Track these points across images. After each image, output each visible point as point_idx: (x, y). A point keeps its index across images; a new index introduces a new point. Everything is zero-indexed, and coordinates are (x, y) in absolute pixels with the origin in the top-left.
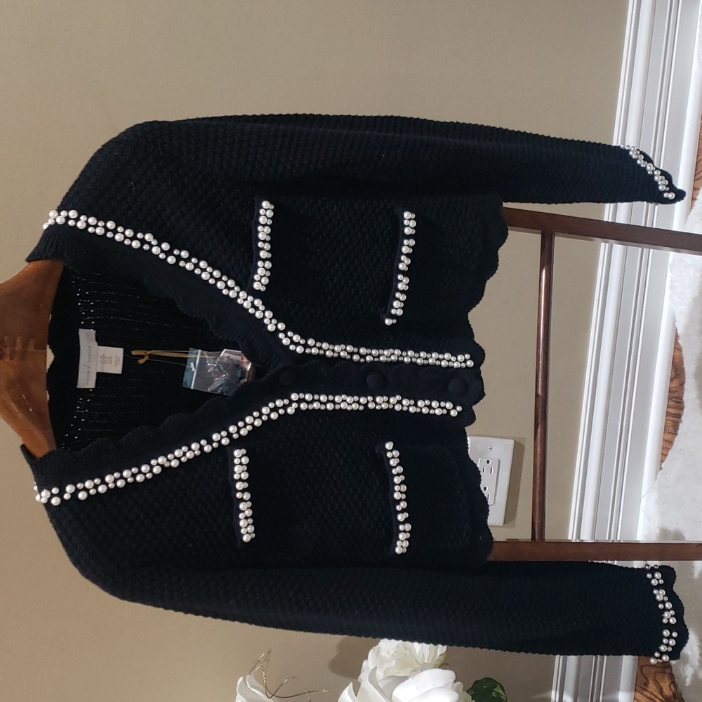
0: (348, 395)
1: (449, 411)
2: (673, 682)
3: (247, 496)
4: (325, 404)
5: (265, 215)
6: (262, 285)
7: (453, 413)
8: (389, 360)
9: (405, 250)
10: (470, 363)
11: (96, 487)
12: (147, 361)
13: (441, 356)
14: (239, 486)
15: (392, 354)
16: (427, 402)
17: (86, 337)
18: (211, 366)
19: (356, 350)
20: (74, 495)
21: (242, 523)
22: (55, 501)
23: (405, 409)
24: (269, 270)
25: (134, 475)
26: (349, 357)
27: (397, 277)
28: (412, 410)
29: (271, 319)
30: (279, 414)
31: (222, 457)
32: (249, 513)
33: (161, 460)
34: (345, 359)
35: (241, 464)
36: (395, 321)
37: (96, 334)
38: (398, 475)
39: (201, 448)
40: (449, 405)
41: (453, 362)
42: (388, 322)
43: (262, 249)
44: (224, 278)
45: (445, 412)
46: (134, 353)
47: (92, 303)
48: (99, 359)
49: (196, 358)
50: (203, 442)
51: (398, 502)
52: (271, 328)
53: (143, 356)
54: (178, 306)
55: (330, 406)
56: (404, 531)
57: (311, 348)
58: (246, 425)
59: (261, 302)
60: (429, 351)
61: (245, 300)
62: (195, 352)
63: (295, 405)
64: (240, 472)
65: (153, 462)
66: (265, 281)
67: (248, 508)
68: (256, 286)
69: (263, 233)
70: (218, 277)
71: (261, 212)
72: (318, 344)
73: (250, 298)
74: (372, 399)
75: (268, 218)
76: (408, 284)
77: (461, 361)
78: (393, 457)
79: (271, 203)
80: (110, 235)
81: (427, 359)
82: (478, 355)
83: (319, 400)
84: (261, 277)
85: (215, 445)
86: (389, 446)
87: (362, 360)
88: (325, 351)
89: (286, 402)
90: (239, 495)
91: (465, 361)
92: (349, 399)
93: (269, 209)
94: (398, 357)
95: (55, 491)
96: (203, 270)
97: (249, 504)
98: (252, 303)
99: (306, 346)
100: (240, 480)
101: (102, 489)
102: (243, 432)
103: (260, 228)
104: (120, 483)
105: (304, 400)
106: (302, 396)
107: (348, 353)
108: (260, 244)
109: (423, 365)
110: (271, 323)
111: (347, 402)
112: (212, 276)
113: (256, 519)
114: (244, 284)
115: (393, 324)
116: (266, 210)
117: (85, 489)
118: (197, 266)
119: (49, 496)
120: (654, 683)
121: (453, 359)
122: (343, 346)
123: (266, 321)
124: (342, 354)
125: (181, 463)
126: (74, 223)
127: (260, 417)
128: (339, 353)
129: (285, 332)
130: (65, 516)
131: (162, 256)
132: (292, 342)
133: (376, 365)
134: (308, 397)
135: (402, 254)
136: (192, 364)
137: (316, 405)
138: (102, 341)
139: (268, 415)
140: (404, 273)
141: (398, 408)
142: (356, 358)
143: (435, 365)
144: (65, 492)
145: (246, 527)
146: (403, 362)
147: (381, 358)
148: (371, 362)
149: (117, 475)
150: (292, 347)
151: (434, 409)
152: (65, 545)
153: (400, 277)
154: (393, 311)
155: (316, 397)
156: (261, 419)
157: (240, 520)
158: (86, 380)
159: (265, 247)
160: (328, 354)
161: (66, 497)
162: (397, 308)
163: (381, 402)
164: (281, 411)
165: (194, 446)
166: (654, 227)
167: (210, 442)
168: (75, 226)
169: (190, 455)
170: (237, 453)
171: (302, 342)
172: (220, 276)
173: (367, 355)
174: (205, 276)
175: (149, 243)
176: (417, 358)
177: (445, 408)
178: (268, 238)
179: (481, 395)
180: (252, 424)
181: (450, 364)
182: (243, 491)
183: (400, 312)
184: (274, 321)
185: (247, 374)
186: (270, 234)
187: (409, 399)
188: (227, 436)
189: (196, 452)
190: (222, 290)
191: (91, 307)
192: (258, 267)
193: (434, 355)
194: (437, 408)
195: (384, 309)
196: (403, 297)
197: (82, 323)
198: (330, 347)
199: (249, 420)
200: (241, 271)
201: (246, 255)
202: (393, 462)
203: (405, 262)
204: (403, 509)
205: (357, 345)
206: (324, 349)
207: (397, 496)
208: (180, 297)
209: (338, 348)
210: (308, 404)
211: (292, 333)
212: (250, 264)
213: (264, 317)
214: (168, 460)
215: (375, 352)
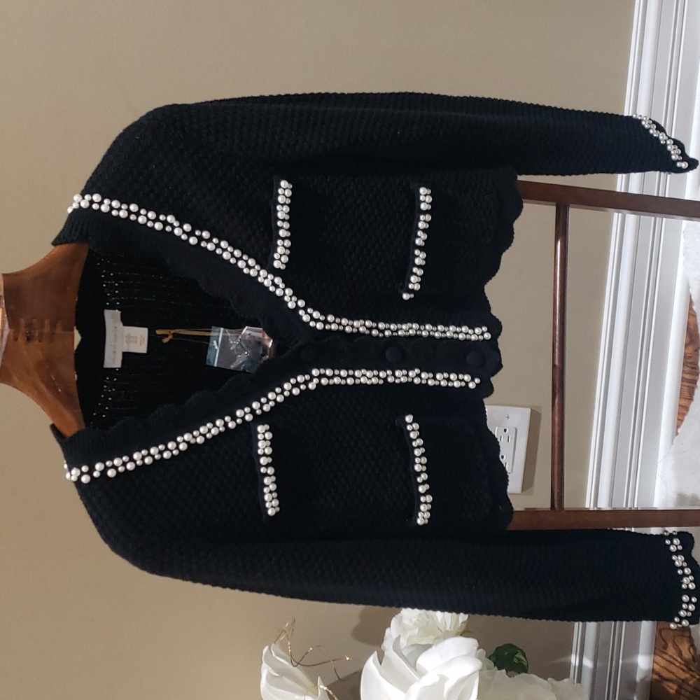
0: (367, 369)
1: (467, 383)
2: (692, 645)
3: (271, 471)
4: (345, 379)
5: (284, 195)
6: (282, 263)
7: (472, 385)
8: (407, 334)
9: (421, 225)
10: (488, 336)
11: (124, 464)
12: (171, 340)
13: (458, 330)
14: (263, 461)
15: (410, 329)
16: (446, 375)
17: (112, 318)
18: (234, 343)
19: (375, 325)
20: (104, 472)
21: (266, 497)
22: (85, 479)
23: (424, 382)
24: (289, 248)
25: (161, 452)
26: (368, 332)
27: (414, 252)
28: (431, 383)
29: (291, 297)
30: (301, 390)
31: (246, 432)
32: (273, 487)
33: (187, 437)
34: (364, 334)
35: (265, 439)
36: (412, 296)
37: (122, 314)
38: (419, 447)
39: (226, 424)
40: (467, 378)
41: (471, 335)
42: (406, 296)
43: (282, 228)
44: (245, 257)
45: (463, 384)
46: (158, 332)
47: (117, 285)
49: (218, 337)
50: (227, 419)
51: (419, 474)
52: (291, 305)
53: (167, 335)
54: (201, 285)
55: (350, 381)
56: (426, 503)
57: (330, 324)
58: (268, 401)
59: (281, 280)
60: (447, 325)
61: (266, 278)
62: (218, 330)
63: (316, 381)
64: (264, 447)
65: (179, 439)
66: (285, 259)
67: (272, 482)
68: (276, 264)
69: (282, 212)
70: (238, 256)
71: (280, 191)
72: (338, 320)
73: (270, 277)
74: (391, 373)
75: (286, 197)
77: (479, 333)
78: (413, 429)
79: (289, 182)
80: (133, 217)
81: (444, 332)
82: (495, 327)
83: (339, 376)
84: (281, 255)
85: (239, 421)
86: (409, 419)
87: (381, 335)
88: (344, 327)
89: (307, 377)
90: (263, 470)
91: (482, 334)
92: (369, 374)
93: (287, 188)
94: (416, 331)
95: (85, 469)
96: (224, 250)
97: (274, 478)
98: (273, 281)
100: (264, 455)
101: (130, 466)
102: (266, 408)
103: (278, 207)
104: (148, 461)
105: (324, 376)
106: (322, 371)
107: (367, 328)
108: (279, 223)
109: (441, 339)
110: (291, 300)
111: (366, 377)
112: (233, 256)
113: (281, 493)
114: (264, 263)
115: (410, 299)
116: (284, 189)
117: (114, 467)
118: (218, 246)
119: (79, 474)
120: (673, 646)
121: (471, 331)
122: (362, 322)
123: (286, 299)
125: (206, 439)
126: (98, 207)
127: (282, 393)
128: (358, 329)
129: (305, 309)
130: (95, 493)
131: (184, 237)
132: (312, 319)
133: (395, 339)
134: (329, 372)
135: (418, 229)
136: (215, 342)
137: (336, 380)
138: (127, 321)
139: (290, 391)
140: (420, 248)
141: (417, 381)
142: (375, 332)
143: (452, 338)
144: (95, 470)
145: (271, 501)
146: (421, 336)
147: (400, 333)
148: (391, 337)
149: (144, 452)
150: (312, 324)
151: (453, 382)
152: (95, 522)
153: (417, 252)
154: (410, 286)
155: (337, 372)
156: (283, 395)
157: (264, 494)
158: (113, 360)
159: (284, 226)
160: (348, 329)
161: (96, 474)
162: (414, 283)
163: (401, 376)
164: (303, 387)
165: (218, 422)
166: (667, 196)
167: (234, 418)
168: (99, 209)
169: (214, 431)
170: (260, 429)
171: (322, 318)
172: (240, 255)
173: (385, 329)
174: (226, 256)
175: (171, 225)
176: (435, 332)
177: (463, 380)
178: (287, 217)
179: (499, 366)
180: (275, 400)
181: (468, 337)
182: (267, 466)
183: (417, 287)
184: (294, 298)
185: (268, 351)
186: (289, 213)
187: (428, 372)
188: (251, 413)
189: (221, 429)
190: (243, 269)
191: (117, 288)
192: (278, 246)
193: (452, 328)
194: (456, 381)
195: (401, 284)
196: (420, 272)
197: (108, 304)
198: (350, 323)
199: (271, 396)
200: (261, 250)
201: (266, 234)
202: (413, 435)
203: (422, 237)
204: (424, 481)
205: (376, 320)
206: (343, 324)
207: (417, 468)
208: (202, 277)
209: (357, 323)
210: (328, 379)
211: (312, 310)
212: (270, 243)
213: (284, 295)
214: (194, 437)
215: (393, 327)
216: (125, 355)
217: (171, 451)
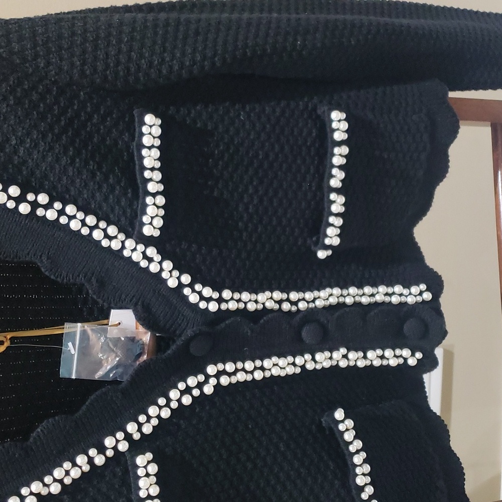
0: (280, 356)
1: (405, 359)
4: (252, 372)
5: (150, 134)
6: (154, 228)
7: (412, 362)
8: (327, 303)
9: (337, 160)
10: (427, 296)
12: (7, 348)
13: (390, 290)
15: (331, 295)
16: (379, 352)
19: (285, 296)
23: (352, 364)
24: (163, 207)
26: (277, 307)
27: (329, 197)
28: (361, 364)
29: (170, 272)
30: (193, 397)
31: (120, 468)
33: (36, 487)
34: (272, 311)
35: (148, 475)
36: (330, 252)
38: (357, 452)
39: (91, 461)
40: (406, 353)
41: (406, 296)
42: (322, 254)
43: (151, 180)
44: (102, 224)
45: (401, 361)
50: (92, 452)
52: (172, 283)
54: (43, 270)
55: (258, 375)
57: (227, 301)
58: (149, 418)
59: (155, 251)
60: (374, 285)
61: (134, 250)
63: (213, 381)
64: (147, 487)
65: (24, 491)
66: (158, 222)
68: (147, 231)
69: (151, 158)
70: (93, 225)
71: (145, 129)
72: (237, 296)
73: (141, 247)
74: (310, 356)
75: (154, 138)
77: (415, 294)
79: (156, 117)
81: (373, 295)
82: (435, 284)
83: (243, 370)
84: (152, 218)
85: (109, 453)
86: (339, 414)
87: (294, 308)
88: (246, 303)
89: (201, 378)
91: (421, 293)
92: (282, 362)
93: (154, 125)
94: (338, 298)
96: (71, 218)
98: (144, 253)
100: (149, 497)
102: (147, 429)
103: (144, 152)
105: (224, 372)
106: (220, 367)
107: (275, 302)
108: (147, 174)
109: (370, 305)
110: (171, 276)
111: (279, 366)
114: (130, 230)
115: (328, 257)
116: (151, 126)
118: (61, 212)
121: (406, 292)
122: (268, 294)
123: (165, 275)
124: (270, 305)
125: (63, 486)
127: (167, 405)
128: (263, 304)
129: (191, 285)
131: (11, 205)
132: (202, 298)
134: (230, 367)
135: (333, 166)
136: (70, 344)
137: (241, 377)
139: (179, 401)
140: (338, 191)
141: (343, 364)
142: (286, 306)
143: (383, 303)
146: (344, 304)
147: (318, 303)
148: (306, 310)
150: (202, 305)
151: (388, 359)
153: (333, 196)
154: (327, 241)
155: (240, 365)
156: (170, 407)
159: (154, 177)
160: (251, 307)
162: (332, 237)
163: (323, 360)
164: (196, 392)
165: (81, 460)
167: (102, 450)
169: (75, 473)
170: (141, 460)
171: (216, 295)
172: (95, 222)
173: (299, 300)
174: (75, 225)
176: (361, 296)
177: (401, 356)
178: (158, 165)
180: (159, 417)
181: (403, 299)
183: (336, 241)
184: (176, 273)
185: (146, 348)
186: (159, 159)
187: (356, 351)
188: (125, 439)
189: (84, 468)
190: (100, 241)
192: (146, 206)
193: (382, 289)
194: (392, 358)
195: (314, 239)
196: (338, 222)
198: (252, 297)
199: (153, 411)
200: (124, 212)
201: (129, 191)
202: (348, 436)
203: (338, 176)
204: (370, 496)
205: (286, 290)
206: (244, 301)
207: (360, 481)
208: (43, 258)
209: (262, 297)
210: (230, 377)
211: (201, 286)
212: (135, 203)
213: (162, 270)
214: (45, 485)
215: (309, 296)
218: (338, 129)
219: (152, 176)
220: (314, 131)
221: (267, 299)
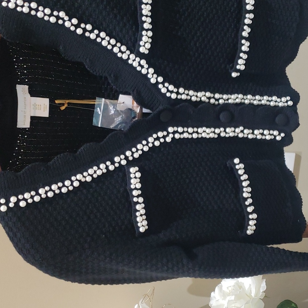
0: (207, 127)
1: (275, 137)
4: (192, 134)
6: (146, 49)
7: (278, 138)
8: (235, 102)
9: (247, 21)
10: (290, 103)
11: (32, 197)
13: (270, 99)
14: (135, 193)
15: (237, 98)
16: (261, 131)
17: (22, 90)
19: (212, 95)
20: (17, 203)
21: (138, 219)
22: (3, 209)
23: (245, 136)
24: (151, 38)
25: (60, 188)
26: (207, 100)
27: (241, 41)
28: (250, 136)
30: (160, 142)
31: (122, 173)
32: (143, 212)
33: (79, 177)
35: (135, 178)
36: (239, 74)
37: (29, 89)
38: (245, 180)
39: (107, 167)
40: (276, 133)
41: (279, 102)
42: (234, 75)
44: (119, 45)
45: (273, 137)
46: (57, 102)
47: (25, 66)
48: (32, 107)
49: (101, 104)
50: (108, 163)
51: (246, 199)
52: (153, 81)
53: (64, 104)
54: (86, 67)
55: (195, 136)
56: (253, 219)
57: (181, 94)
58: (137, 150)
59: (145, 62)
60: (262, 95)
61: (134, 60)
63: (171, 136)
64: (135, 183)
65: (73, 178)
66: (148, 46)
67: (142, 208)
68: (142, 50)
69: (146, 10)
70: (113, 44)
72: (186, 92)
73: (138, 59)
74: (223, 130)
76: (249, 47)
77: (284, 102)
78: (240, 168)
80: (33, 13)
81: (260, 100)
83: (187, 132)
84: (145, 43)
85: (117, 165)
86: (236, 161)
87: (217, 103)
88: (191, 97)
89: (165, 133)
90: (135, 200)
91: (287, 102)
92: (208, 130)
94: (241, 99)
95: (2, 201)
96: (103, 39)
97: (143, 205)
98: (139, 62)
99: (178, 93)
100: (136, 189)
101: (37, 199)
102: (136, 155)
103: (143, 6)
104: (50, 194)
105: (177, 132)
106: (175, 129)
107: (207, 98)
108: (144, 18)
109: (258, 105)
110: (153, 77)
111: (206, 133)
112: (109, 43)
113: (149, 216)
114: (133, 49)
115: (237, 77)
117: (24, 199)
118: (98, 36)
121: (279, 100)
122: (203, 93)
123: (149, 76)
124: (203, 99)
125: (93, 178)
126: (6, 4)
127: (147, 145)
128: (201, 98)
129: (163, 83)
130: (11, 219)
131: (73, 28)
132: (168, 91)
133: (226, 106)
134: (180, 129)
135: (245, 25)
136: (98, 109)
137: (186, 135)
138: (33, 93)
139: (153, 143)
140: (246, 39)
141: (241, 135)
142: (212, 101)
143: (266, 105)
144: (10, 202)
145: (142, 222)
146: (244, 103)
147: (230, 101)
149: (47, 188)
150: (168, 95)
151: (265, 135)
152: (12, 239)
153: (243, 41)
154: (238, 67)
155: (186, 129)
157: (137, 217)
158: (23, 122)
159: (147, 21)
160: (194, 99)
161: (11, 205)
162: (241, 65)
163: (230, 132)
164: (162, 140)
165: (102, 166)
167: (113, 163)
168: (7, 6)
169: (99, 173)
170: (132, 170)
171: (175, 90)
172: (115, 43)
173: (220, 99)
174: (104, 43)
175: (63, 19)
176: (254, 100)
177: (273, 134)
178: (150, 14)
179: (298, 125)
180: (142, 150)
181: (277, 104)
182: (138, 196)
183: (243, 68)
184: (155, 76)
185: (137, 115)
186: (150, 11)
187: (249, 129)
188: (125, 159)
189: (103, 171)
190: (117, 54)
191: (25, 69)
192: (142, 36)
193: (266, 98)
195: (231, 65)
196: (245, 56)
197: (19, 80)
198: (195, 94)
199: (139, 146)
200: (131, 39)
201: (134, 27)
202: (241, 172)
203: (247, 30)
204: (250, 204)
205: (213, 92)
206: (190, 95)
207: (245, 195)
208: (87, 60)
209: (200, 94)
210: (180, 135)
211: (168, 84)
212: (137, 34)
213: (148, 73)
214: (84, 177)
215: (225, 97)
216: (32, 118)
217: (67, 187)
218: (249, 4)
219: (146, 20)
220: (235, 4)
221: (203, 96)
